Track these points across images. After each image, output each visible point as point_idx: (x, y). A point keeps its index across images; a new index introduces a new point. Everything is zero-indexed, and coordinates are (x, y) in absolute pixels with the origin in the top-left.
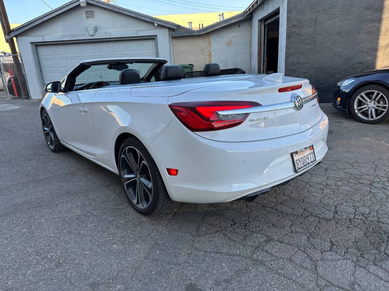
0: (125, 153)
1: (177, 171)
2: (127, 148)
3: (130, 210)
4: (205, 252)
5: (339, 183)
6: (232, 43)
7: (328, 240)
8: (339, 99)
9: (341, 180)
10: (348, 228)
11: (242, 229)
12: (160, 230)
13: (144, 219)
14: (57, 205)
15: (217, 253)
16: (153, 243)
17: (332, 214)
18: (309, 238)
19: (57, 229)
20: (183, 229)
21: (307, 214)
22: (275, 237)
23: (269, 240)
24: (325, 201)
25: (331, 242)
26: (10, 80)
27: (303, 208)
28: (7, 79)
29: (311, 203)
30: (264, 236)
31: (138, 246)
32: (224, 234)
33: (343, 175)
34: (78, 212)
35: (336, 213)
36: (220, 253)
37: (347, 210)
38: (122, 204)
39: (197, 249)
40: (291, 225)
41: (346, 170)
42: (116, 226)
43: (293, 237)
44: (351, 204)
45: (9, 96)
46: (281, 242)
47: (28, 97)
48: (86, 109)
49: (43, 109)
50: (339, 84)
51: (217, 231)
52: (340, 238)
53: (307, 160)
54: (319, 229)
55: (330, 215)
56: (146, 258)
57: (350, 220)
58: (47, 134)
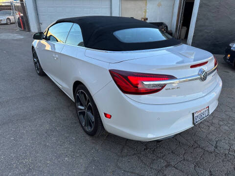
0: (79, 93)
1: (111, 116)
2: (80, 91)
3: (80, 129)
4: (124, 171)
5: (221, 123)
6: (161, 5)
7: (208, 170)
8: (229, 55)
9: (223, 120)
10: (223, 161)
11: (151, 154)
12: (98, 148)
13: (88, 137)
14: (35, 119)
15: (132, 173)
16: (91, 159)
17: (213, 148)
18: (195, 166)
19: (32, 140)
20: (112, 149)
21: (196, 145)
22: (173, 163)
23: (168, 166)
24: (210, 137)
25: (210, 171)
26: (19, 19)
27: (194, 140)
28: (17, 18)
29: (200, 137)
30: (165, 162)
31: (81, 161)
32: (139, 157)
33: (224, 117)
34: (47, 127)
35: (216, 147)
36: (135, 173)
37: (224, 145)
38: (75, 123)
39: (119, 168)
40: (184, 154)
41: (227, 113)
42: (69, 141)
43: (185, 165)
44: (227, 142)
45: (18, 29)
46: (176, 168)
47: (29, 30)
48: (57, 56)
49: (33, 47)
50: (231, 45)
51: (135, 154)
52: (217, 169)
53: (203, 115)
54: (203, 159)
55: (212, 149)
56: (85, 172)
57: (226, 154)
58: (36, 63)
